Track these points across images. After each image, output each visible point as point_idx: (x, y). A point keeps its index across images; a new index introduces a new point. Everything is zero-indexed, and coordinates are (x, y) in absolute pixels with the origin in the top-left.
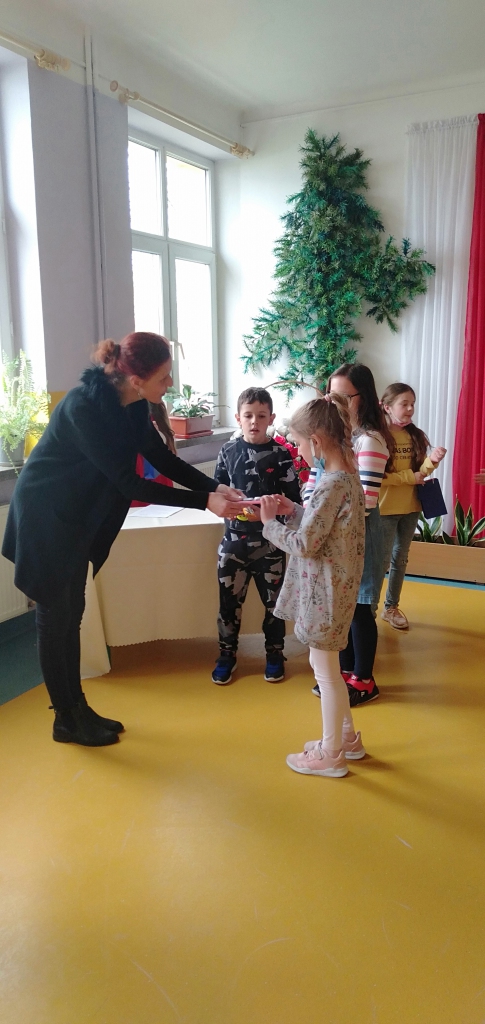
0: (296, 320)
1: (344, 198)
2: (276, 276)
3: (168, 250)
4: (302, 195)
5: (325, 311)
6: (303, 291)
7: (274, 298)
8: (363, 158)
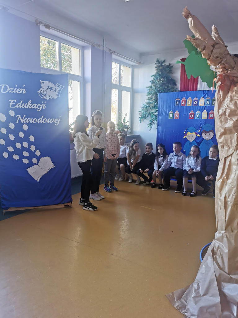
0: (152, 107)
1: (166, 76)
2: (147, 95)
3: (121, 88)
4: (155, 75)
6: (154, 100)
7: (147, 101)
8: (171, 66)
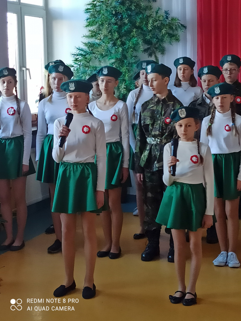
0: (102, 55)
5: (121, 49)
